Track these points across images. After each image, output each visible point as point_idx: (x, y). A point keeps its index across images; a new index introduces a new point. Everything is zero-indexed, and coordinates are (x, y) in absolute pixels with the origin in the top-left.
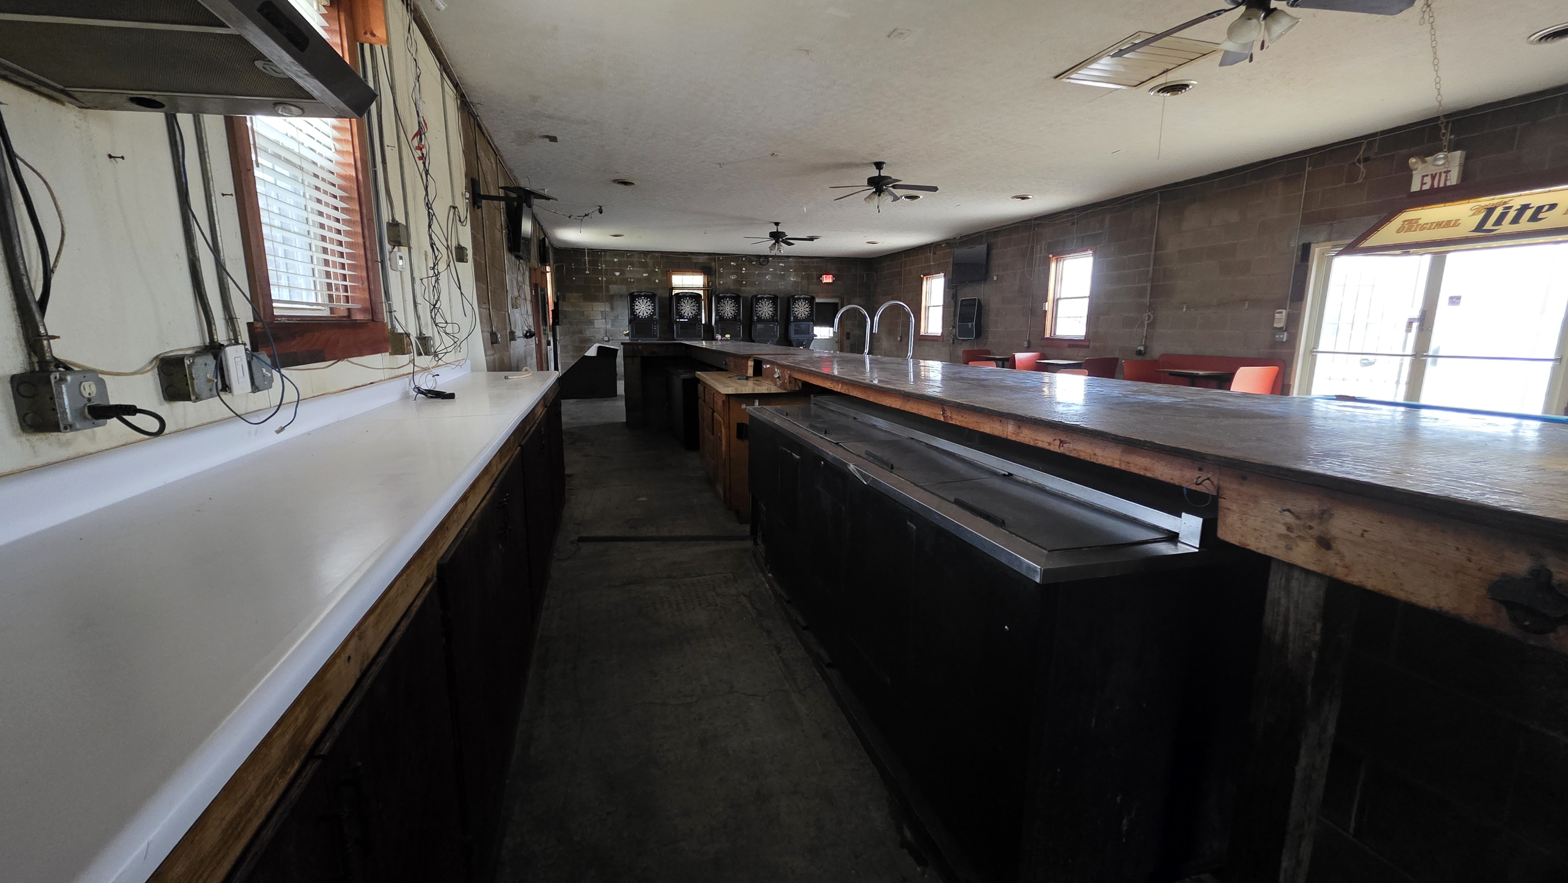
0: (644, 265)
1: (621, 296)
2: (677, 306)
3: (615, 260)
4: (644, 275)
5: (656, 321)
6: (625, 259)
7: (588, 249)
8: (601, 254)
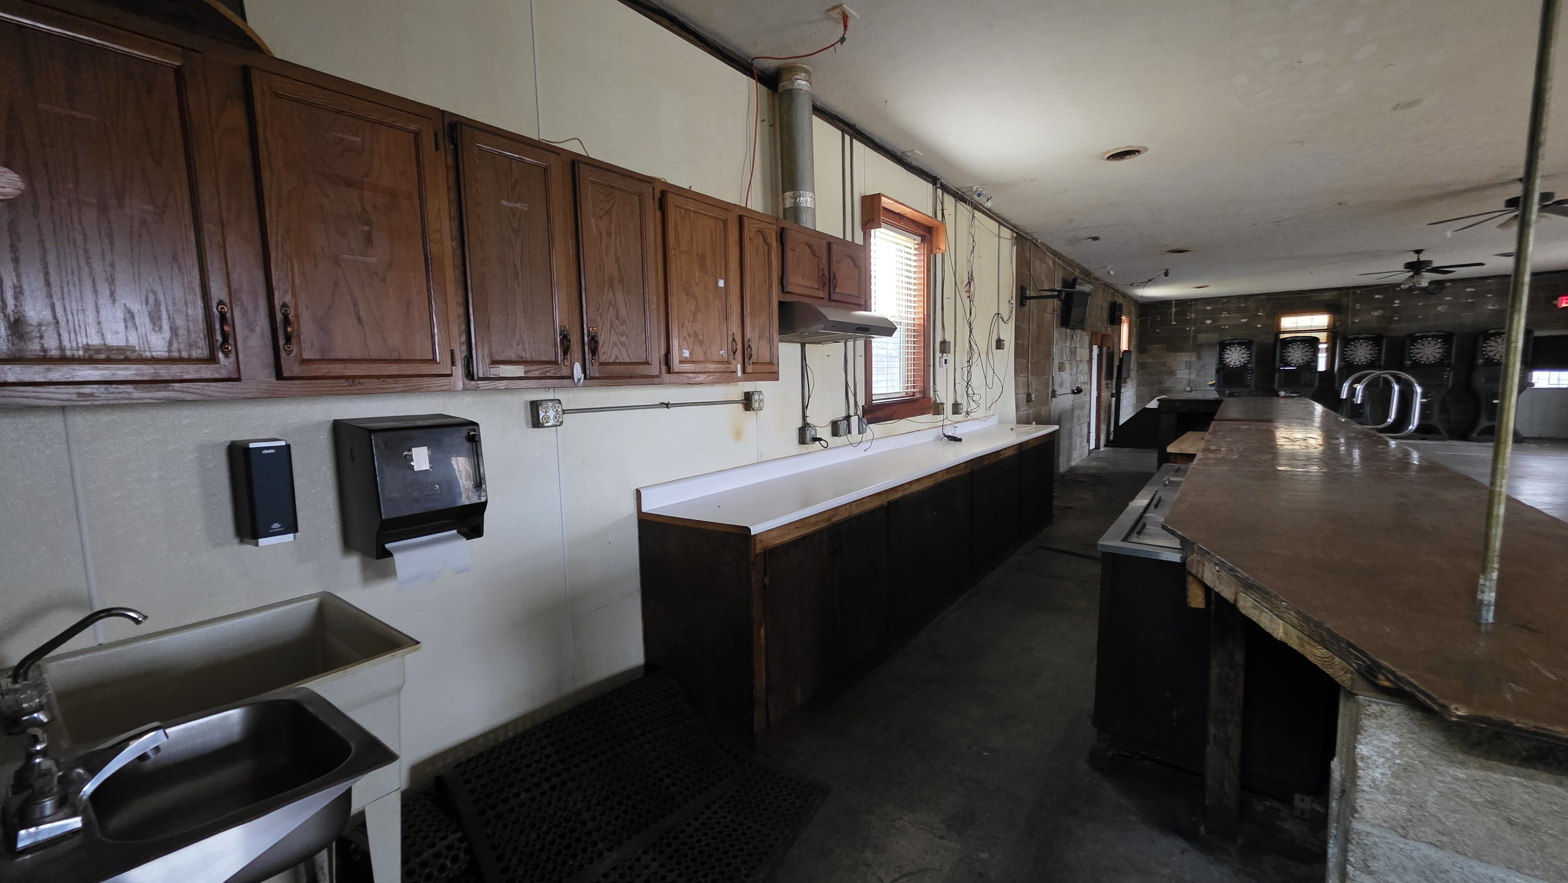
0: (1243, 311)
1: (1211, 345)
2: (1282, 353)
3: (1208, 308)
4: (1243, 320)
5: (1251, 369)
6: (1220, 306)
7: (1175, 301)
8: (1191, 304)
